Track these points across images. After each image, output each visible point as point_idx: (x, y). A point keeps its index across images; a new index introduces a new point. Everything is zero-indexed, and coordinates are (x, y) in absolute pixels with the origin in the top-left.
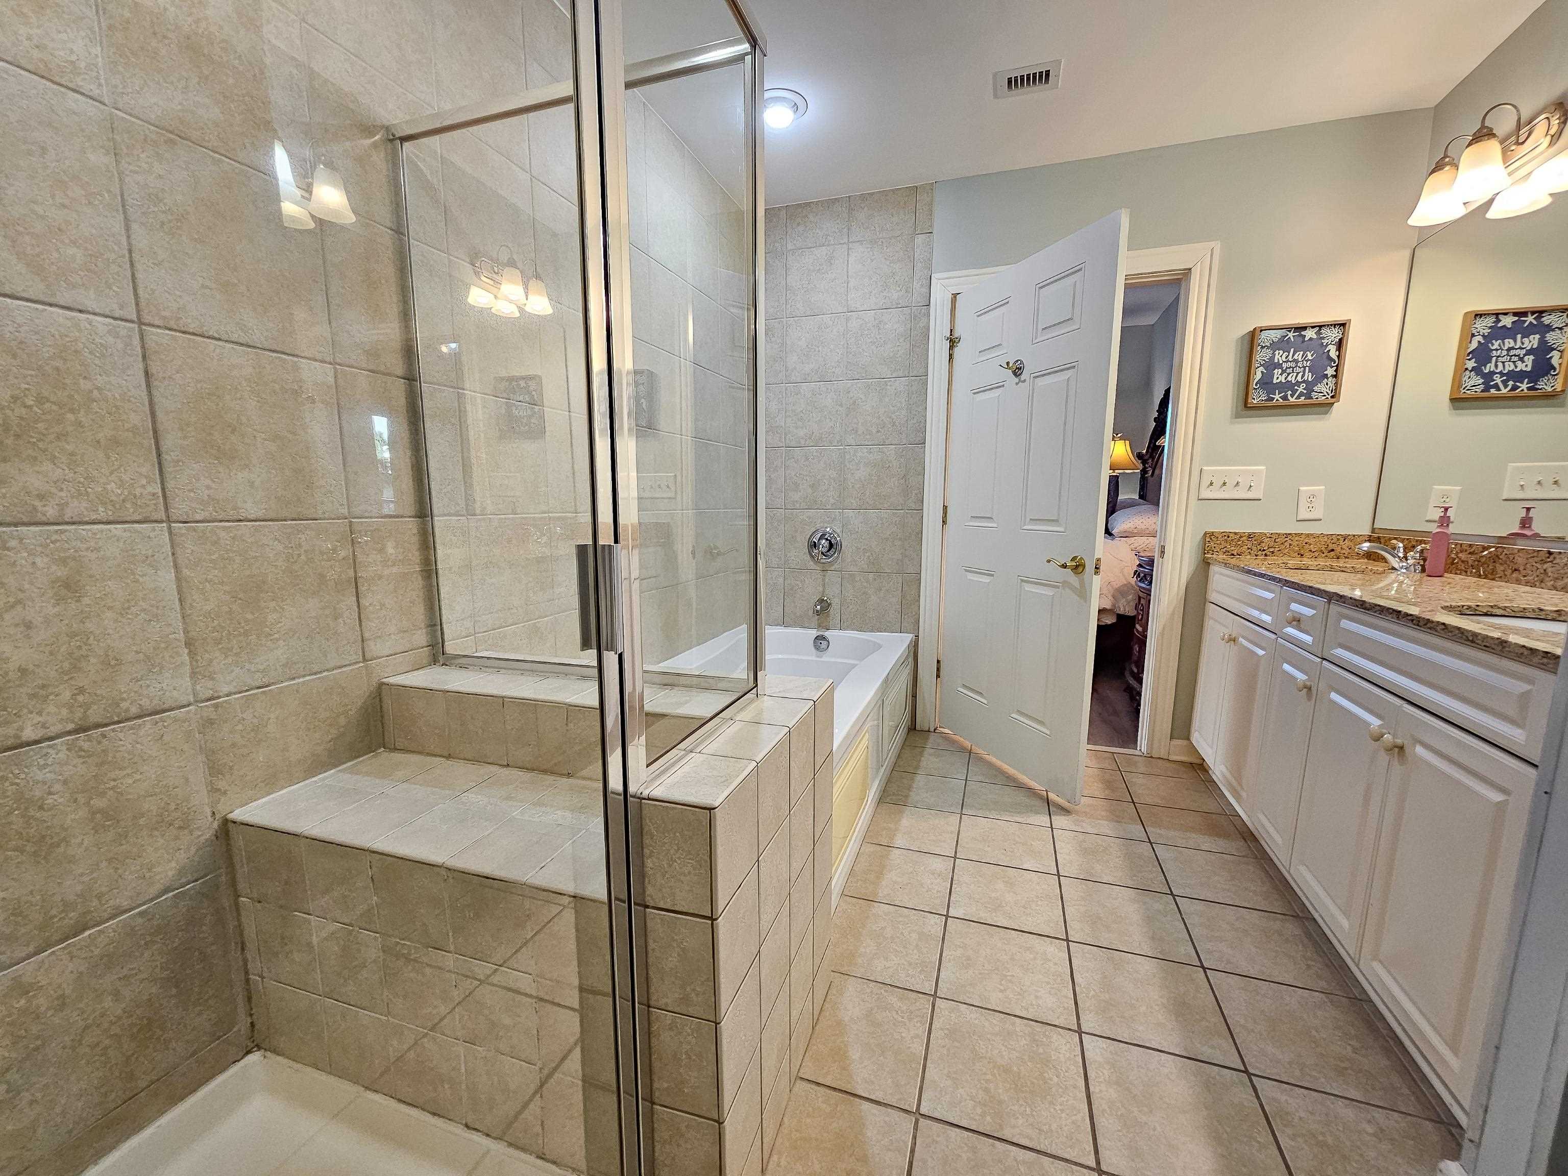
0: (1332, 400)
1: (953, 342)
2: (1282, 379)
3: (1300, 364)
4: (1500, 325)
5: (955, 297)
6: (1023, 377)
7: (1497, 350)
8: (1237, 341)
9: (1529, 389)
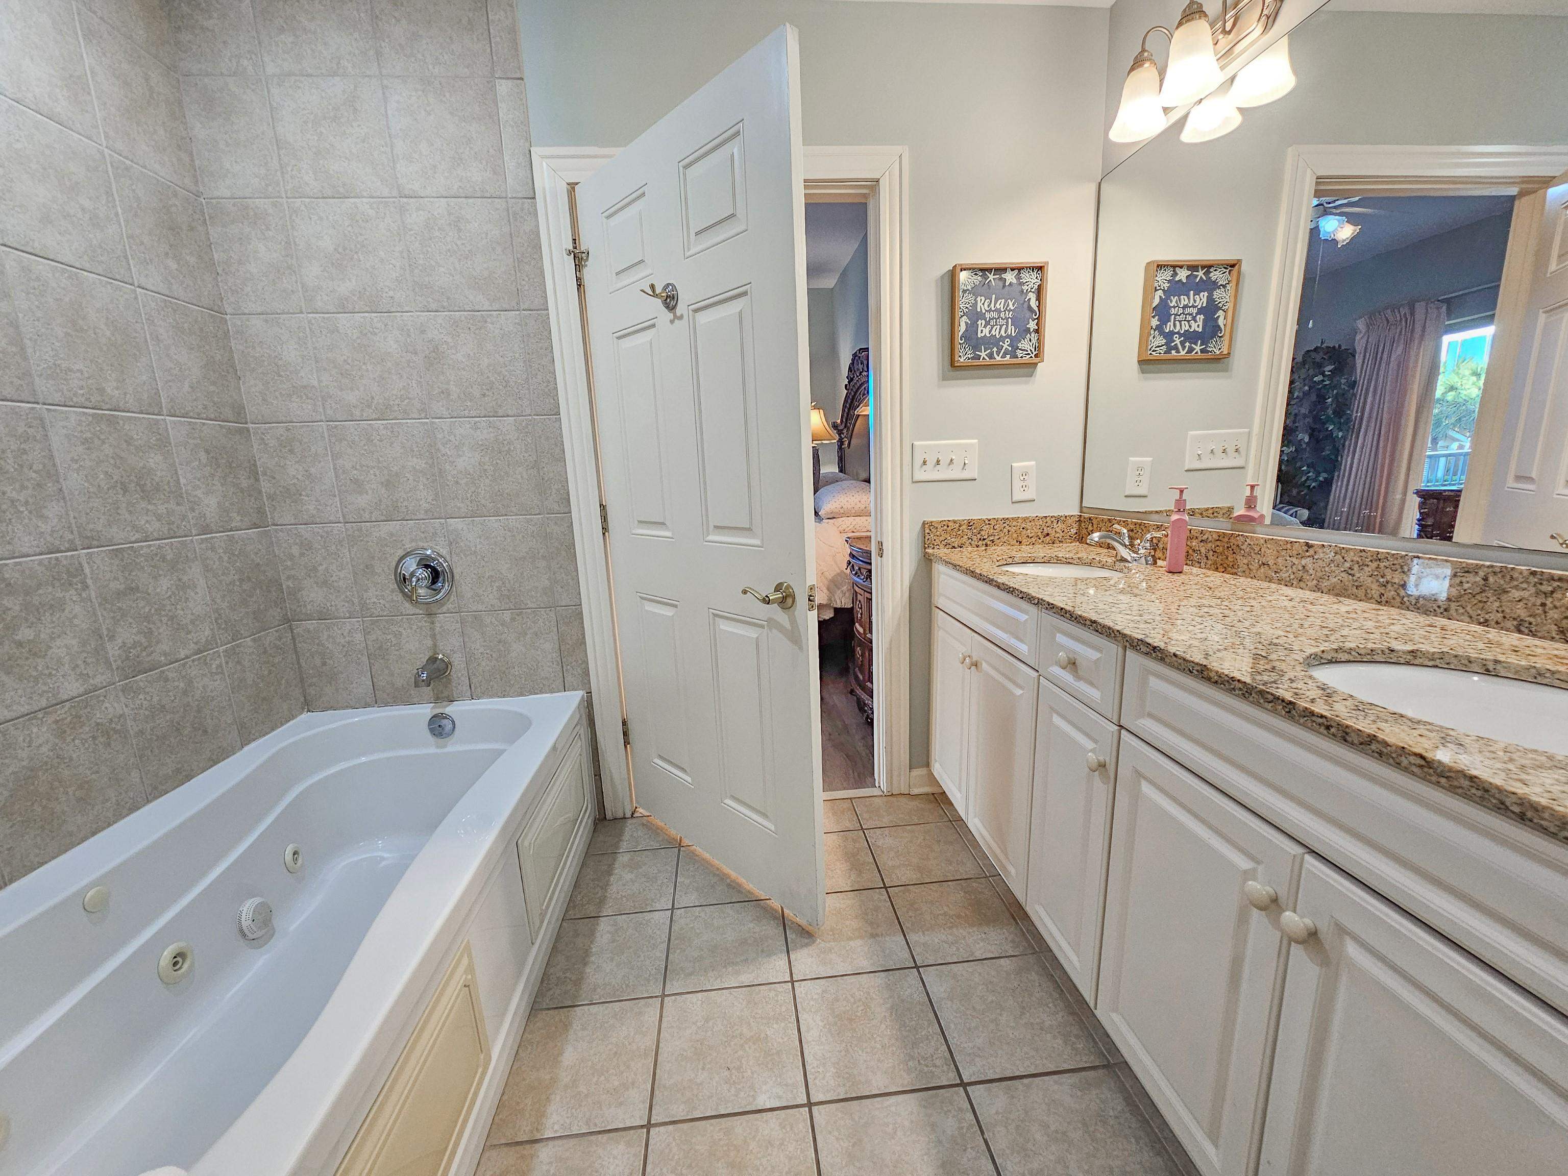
0: (1035, 360)
1: (579, 259)
2: (986, 331)
3: (1002, 315)
4: (1177, 279)
5: (573, 189)
6: (678, 311)
7: (1174, 307)
8: (936, 281)
9: (1202, 351)
